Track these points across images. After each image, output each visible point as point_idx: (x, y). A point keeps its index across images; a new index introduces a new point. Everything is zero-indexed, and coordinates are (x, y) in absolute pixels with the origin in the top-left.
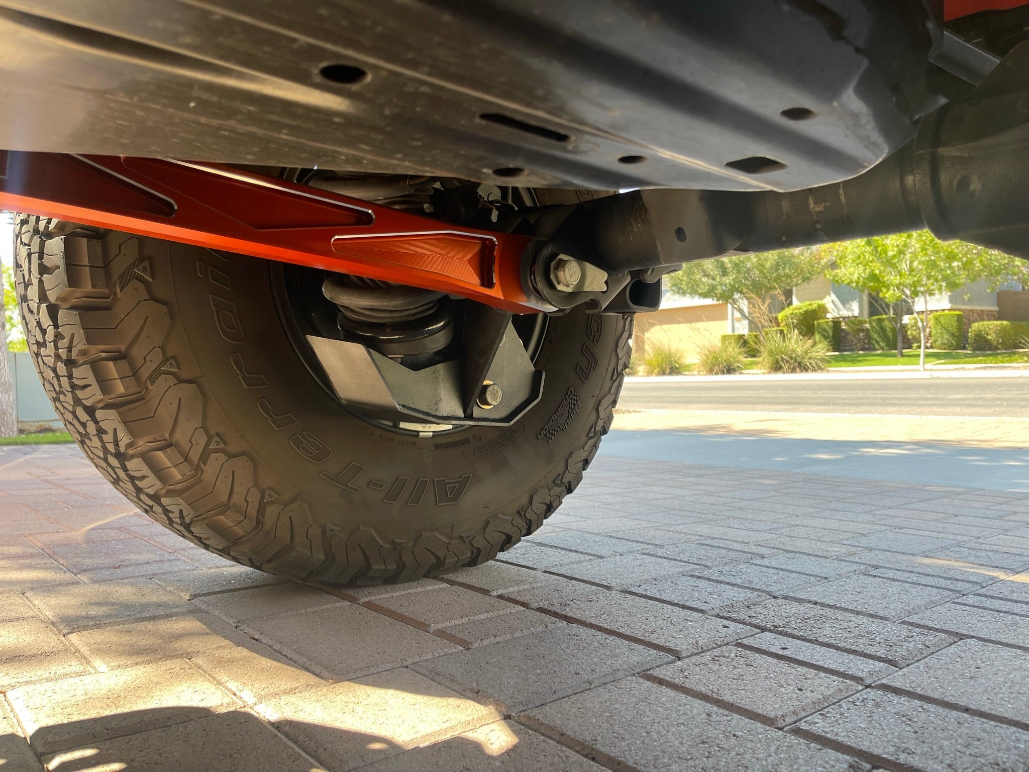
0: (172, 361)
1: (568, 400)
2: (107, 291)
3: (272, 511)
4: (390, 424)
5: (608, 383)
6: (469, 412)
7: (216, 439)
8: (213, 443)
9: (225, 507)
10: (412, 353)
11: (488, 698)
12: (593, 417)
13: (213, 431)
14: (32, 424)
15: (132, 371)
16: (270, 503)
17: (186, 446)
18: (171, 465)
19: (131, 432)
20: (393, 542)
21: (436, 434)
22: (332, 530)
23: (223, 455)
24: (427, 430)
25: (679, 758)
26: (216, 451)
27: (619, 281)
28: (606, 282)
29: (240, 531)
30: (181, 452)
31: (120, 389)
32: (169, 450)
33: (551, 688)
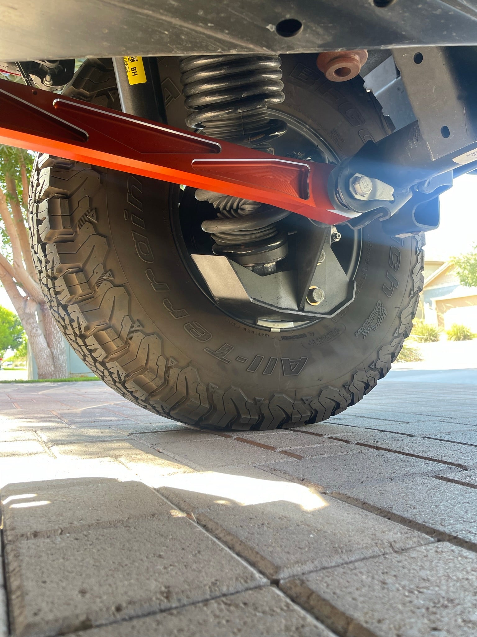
0: (109, 272)
1: (377, 309)
2: (71, 229)
3: (174, 373)
4: (251, 321)
5: (407, 299)
6: (301, 306)
7: (137, 323)
8: (135, 326)
9: (144, 369)
10: (259, 262)
11: (310, 483)
12: (397, 322)
13: (135, 318)
14: (78, 375)
15: (86, 279)
16: (173, 367)
17: (119, 327)
18: (110, 340)
19: (87, 319)
20: (255, 399)
21: (283, 331)
22: (213, 388)
23: (142, 334)
24: (276, 327)
25: (464, 521)
26: (137, 331)
27: (405, 195)
28: (393, 195)
29: (154, 386)
30: (116, 332)
31: (80, 291)
32: (108, 330)
33: (359, 480)
